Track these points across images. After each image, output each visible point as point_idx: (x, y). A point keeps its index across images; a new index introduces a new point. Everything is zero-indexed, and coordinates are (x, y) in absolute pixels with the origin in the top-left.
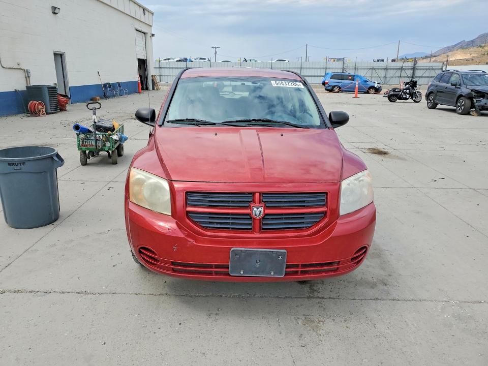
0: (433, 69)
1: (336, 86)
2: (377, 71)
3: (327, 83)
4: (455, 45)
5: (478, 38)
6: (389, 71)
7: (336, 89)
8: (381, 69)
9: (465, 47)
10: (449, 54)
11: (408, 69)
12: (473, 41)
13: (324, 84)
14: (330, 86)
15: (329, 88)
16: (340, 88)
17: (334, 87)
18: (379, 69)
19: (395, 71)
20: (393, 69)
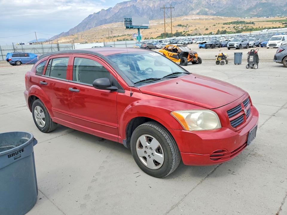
0: (68, 47)
1: (18, 61)
2: (37, 50)
3: (10, 60)
4: (60, 35)
5: (70, 31)
6: (44, 49)
7: (19, 63)
8: (40, 49)
9: (65, 35)
10: (58, 39)
11: (55, 48)
12: (68, 32)
13: (8, 60)
14: (13, 61)
15: (13, 63)
16: (20, 62)
17: (17, 61)
18: (38, 49)
19: (48, 49)
20: (47, 48)
